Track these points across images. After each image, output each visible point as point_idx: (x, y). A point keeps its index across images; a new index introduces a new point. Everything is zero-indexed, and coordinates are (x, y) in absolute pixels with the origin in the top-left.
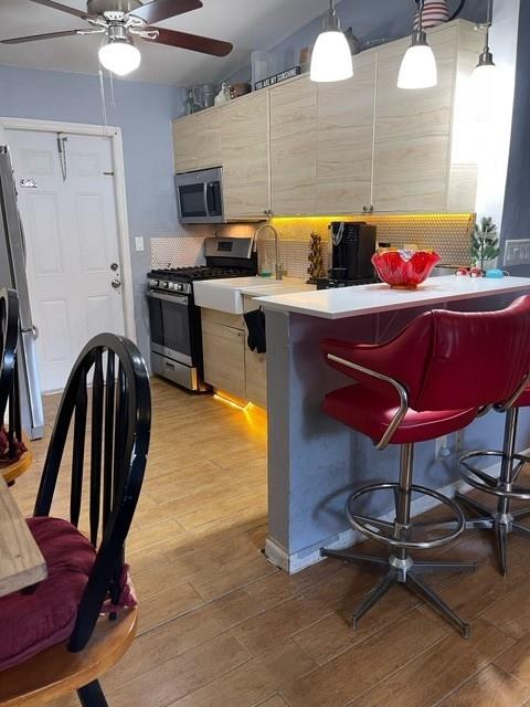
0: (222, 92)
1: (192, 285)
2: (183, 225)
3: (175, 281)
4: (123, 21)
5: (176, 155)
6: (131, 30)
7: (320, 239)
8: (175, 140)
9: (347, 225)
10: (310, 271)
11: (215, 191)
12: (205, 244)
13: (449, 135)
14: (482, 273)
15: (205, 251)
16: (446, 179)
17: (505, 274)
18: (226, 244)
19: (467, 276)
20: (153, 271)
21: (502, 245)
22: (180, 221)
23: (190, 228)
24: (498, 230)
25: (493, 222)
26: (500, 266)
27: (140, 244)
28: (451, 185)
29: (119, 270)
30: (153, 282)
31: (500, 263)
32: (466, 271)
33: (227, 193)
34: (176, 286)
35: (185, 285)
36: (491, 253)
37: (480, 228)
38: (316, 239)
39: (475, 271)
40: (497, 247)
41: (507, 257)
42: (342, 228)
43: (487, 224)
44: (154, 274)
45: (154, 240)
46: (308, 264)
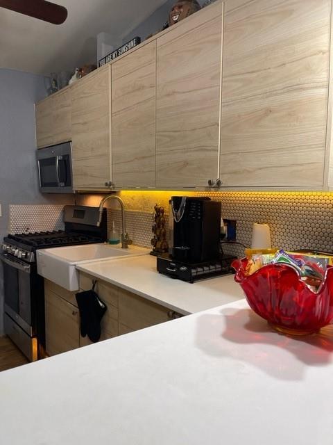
0: (75, 76)
1: (35, 253)
2: (43, 194)
5: (37, 133)
7: (163, 212)
8: (37, 120)
9: (189, 200)
10: (154, 242)
11: (66, 163)
12: (64, 211)
15: (64, 217)
20: (10, 236)
22: (40, 191)
30: (6, 247)
33: (75, 165)
34: (21, 254)
35: (28, 253)
38: (159, 211)
42: (184, 204)
44: (8, 239)
45: (13, 208)
46: (152, 236)
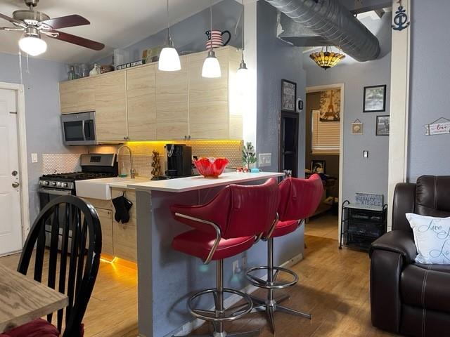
0: (94, 69)
1: (74, 183)
2: (66, 146)
3: (61, 181)
4: (36, 26)
5: (62, 103)
6: (41, 31)
7: (158, 154)
9: (175, 146)
10: (153, 173)
11: (90, 126)
12: (81, 158)
13: (228, 101)
14: (249, 170)
15: (81, 162)
16: (228, 123)
17: (260, 171)
18: (97, 158)
19: (242, 172)
20: (44, 176)
21: (257, 156)
22: (64, 143)
23: (71, 148)
24: (255, 149)
25: (252, 145)
26: (257, 167)
27: (34, 158)
28: (231, 125)
29: (18, 175)
30: (44, 183)
31: (257, 165)
32: (241, 170)
33: (99, 127)
34: (63, 184)
35: (69, 183)
36: (253, 160)
37: (246, 147)
38: (156, 154)
39: (246, 169)
40: (255, 157)
41: (260, 163)
42: (173, 148)
43: (249, 145)
44: (44, 178)
45: (45, 156)
46: (152, 169)
